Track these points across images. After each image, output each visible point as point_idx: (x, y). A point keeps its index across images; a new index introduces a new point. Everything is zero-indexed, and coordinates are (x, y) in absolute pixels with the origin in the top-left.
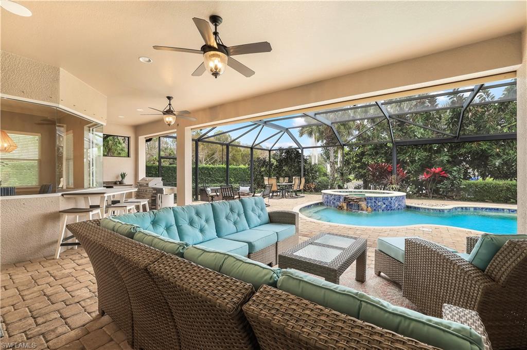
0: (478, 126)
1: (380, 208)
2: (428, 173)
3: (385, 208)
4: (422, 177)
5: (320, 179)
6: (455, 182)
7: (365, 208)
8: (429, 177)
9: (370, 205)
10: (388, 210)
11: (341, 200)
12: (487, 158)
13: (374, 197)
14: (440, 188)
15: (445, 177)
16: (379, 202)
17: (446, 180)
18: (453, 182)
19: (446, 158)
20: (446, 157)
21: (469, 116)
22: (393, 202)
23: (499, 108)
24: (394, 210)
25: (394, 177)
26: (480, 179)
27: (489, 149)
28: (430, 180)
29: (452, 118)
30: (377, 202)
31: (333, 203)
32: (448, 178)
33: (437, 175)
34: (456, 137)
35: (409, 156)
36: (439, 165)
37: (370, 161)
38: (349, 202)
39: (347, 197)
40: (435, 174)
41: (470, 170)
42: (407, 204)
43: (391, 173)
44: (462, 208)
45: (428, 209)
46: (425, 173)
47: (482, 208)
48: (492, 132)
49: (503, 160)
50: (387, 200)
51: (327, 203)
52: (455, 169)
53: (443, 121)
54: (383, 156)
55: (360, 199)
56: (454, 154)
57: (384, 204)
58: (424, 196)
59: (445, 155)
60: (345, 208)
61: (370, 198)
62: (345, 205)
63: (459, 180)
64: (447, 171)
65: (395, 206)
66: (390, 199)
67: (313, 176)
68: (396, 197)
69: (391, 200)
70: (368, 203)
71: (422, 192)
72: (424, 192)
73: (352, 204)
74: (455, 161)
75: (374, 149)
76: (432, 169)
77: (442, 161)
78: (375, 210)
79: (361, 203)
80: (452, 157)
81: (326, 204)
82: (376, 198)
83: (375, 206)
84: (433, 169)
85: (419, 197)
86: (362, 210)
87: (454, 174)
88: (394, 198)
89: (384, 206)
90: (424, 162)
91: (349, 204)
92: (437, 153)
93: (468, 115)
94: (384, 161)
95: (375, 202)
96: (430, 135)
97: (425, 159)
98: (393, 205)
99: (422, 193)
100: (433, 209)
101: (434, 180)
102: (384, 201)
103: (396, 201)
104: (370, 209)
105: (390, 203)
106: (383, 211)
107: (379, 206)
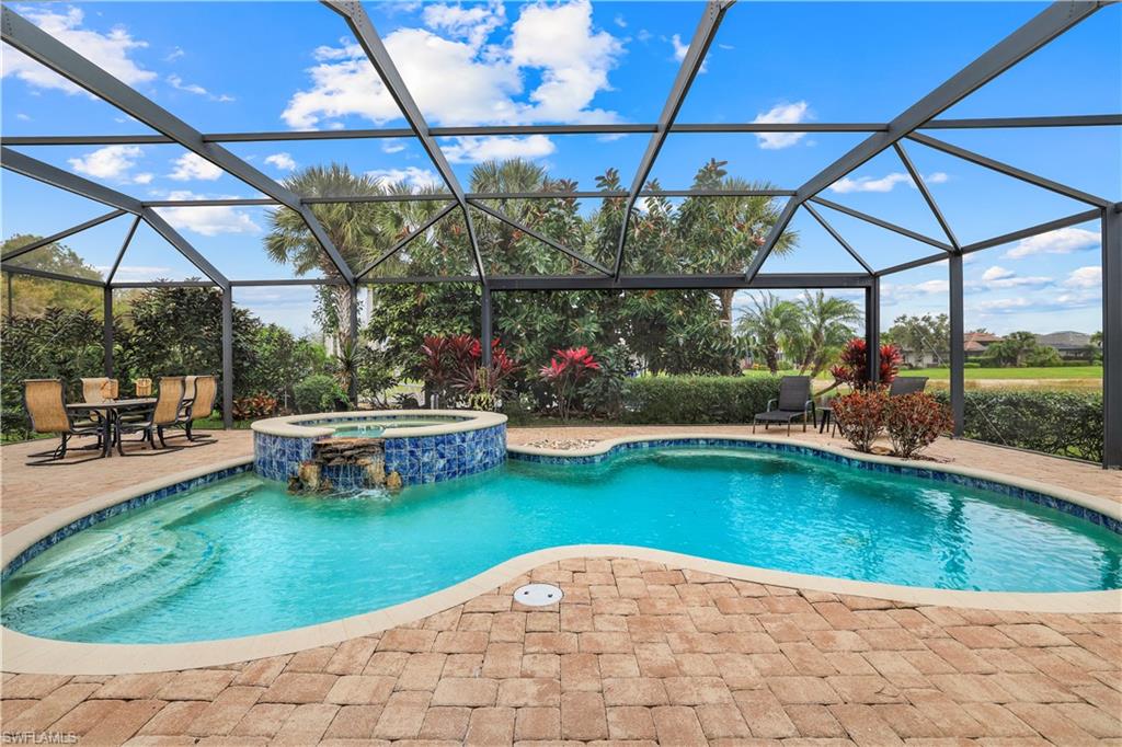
0: (648, 263)
1: (430, 471)
2: (560, 361)
3: (444, 469)
4: (547, 371)
5: (309, 380)
6: (611, 380)
7: (380, 477)
8: (563, 371)
9: (395, 464)
10: (454, 474)
11: (303, 455)
12: (663, 327)
13: (411, 438)
14: (585, 396)
15: (594, 370)
16: (424, 452)
17: (596, 377)
18: (608, 382)
19: (595, 328)
20: (595, 325)
21: (636, 235)
22: (470, 446)
23: (679, 230)
24: (471, 471)
25: (481, 373)
26: (649, 373)
27: (666, 311)
28: (564, 378)
29: (605, 239)
30: (419, 453)
31: (280, 465)
32: (599, 373)
33: (578, 366)
34: (613, 276)
35: (524, 323)
36: (582, 344)
37: (434, 332)
38: (329, 460)
39: (323, 442)
40: (573, 362)
41: (633, 357)
42: (510, 447)
43: (478, 360)
44: (628, 445)
45: (559, 458)
46: (554, 361)
47: (664, 441)
48: (670, 273)
49: (688, 333)
50: (450, 442)
51: (264, 463)
52: (611, 351)
53: (589, 248)
54: (466, 318)
55: (365, 449)
56: (607, 320)
57: (442, 456)
58: (554, 415)
59: (593, 321)
60: (314, 482)
61: (397, 442)
62: (312, 473)
63: (619, 377)
64: (597, 359)
65: (473, 458)
66: (458, 440)
67: (289, 373)
68: (477, 431)
69: (463, 441)
70: (388, 458)
71: (551, 405)
72: (555, 404)
73: (338, 468)
74: (610, 335)
75: (445, 300)
76: (568, 352)
77: (587, 335)
78: (412, 479)
79: (367, 460)
80: (603, 326)
81: (259, 468)
82: (415, 440)
83: (412, 466)
84: (570, 352)
85: (545, 419)
86: (368, 484)
87: (611, 362)
88: (471, 435)
89: (442, 462)
90: (553, 337)
91: (325, 469)
92: (577, 317)
93: (634, 232)
94: (467, 331)
96: (564, 270)
97: (557, 330)
98: (467, 457)
99: (551, 409)
100: (568, 458)
101: (572, 377)
102: (440, 447)
103: (477, 444)
104: (394, 478)
105: (460, 453)
106: (438, 478)
107: (424, 464)
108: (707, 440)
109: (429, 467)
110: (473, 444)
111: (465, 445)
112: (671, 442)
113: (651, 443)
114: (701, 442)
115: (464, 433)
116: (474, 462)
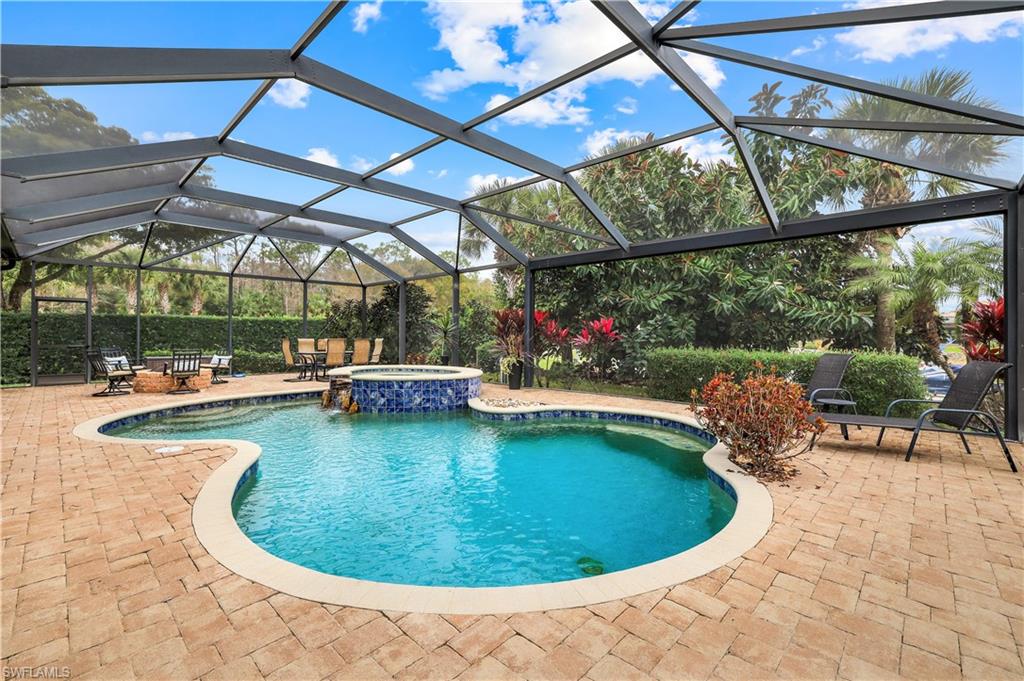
1: (375, 405)
2: (591, 330)
3: (384, 405)
4: (580, 341)
10: (392, 410)
16: (372, 391)
22: (407, 392)
24: (409, 410)
30: (369, 392)
46: (587, 331)
50: (389, 387)
55: (347, 385)
57: (383, 396)
61: (357, 384)
65: (411, 401)
66: (396, 386)
69: (401, 387)
78: (365, 408)
79: (343, 393)
82: (367, 383)
83: (365, 400)
88: (409, 384)
89: (382, 400)
95: (365, 391)
98: (405, 400)
102: (382, 389)
103: (415, 391)
104: (354, 407)
105: (397, 396)
106: (380, 410)
107: (372, 400)
108: (661, 420)
109: (374, 402)
110: (411, 391)
111: (403, 391)
112: (623, 416)
113: (602, 415)
114: (655, 421)
115: (402, 382)
116: (411, 405)
